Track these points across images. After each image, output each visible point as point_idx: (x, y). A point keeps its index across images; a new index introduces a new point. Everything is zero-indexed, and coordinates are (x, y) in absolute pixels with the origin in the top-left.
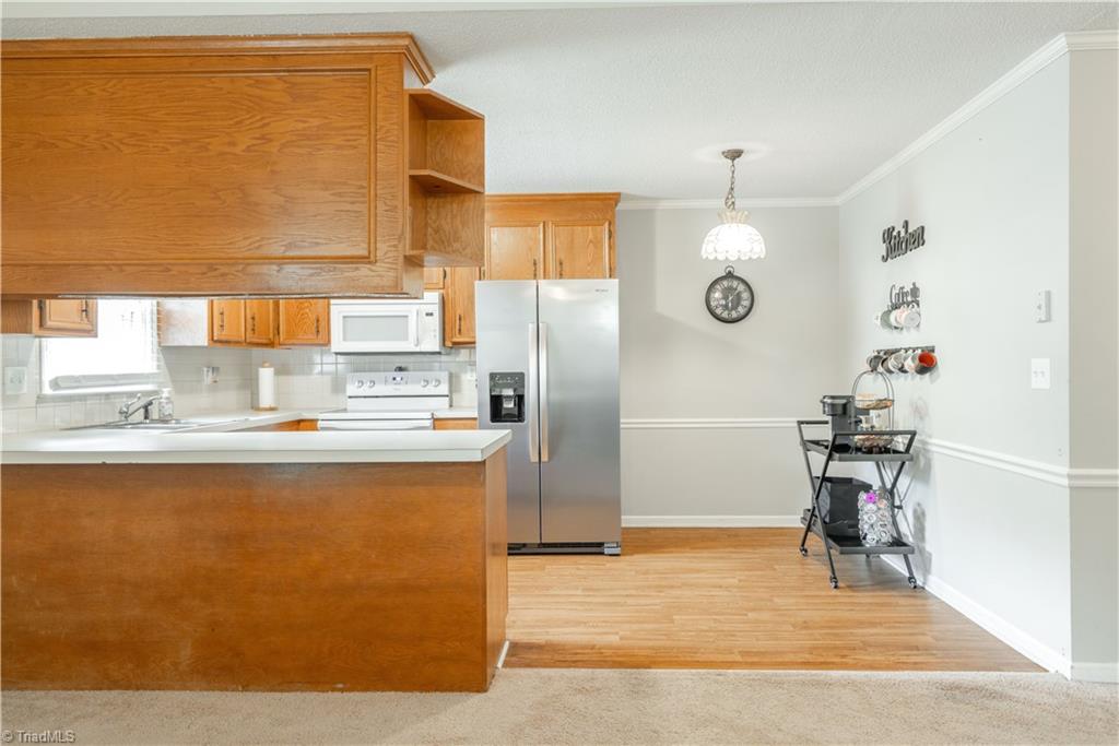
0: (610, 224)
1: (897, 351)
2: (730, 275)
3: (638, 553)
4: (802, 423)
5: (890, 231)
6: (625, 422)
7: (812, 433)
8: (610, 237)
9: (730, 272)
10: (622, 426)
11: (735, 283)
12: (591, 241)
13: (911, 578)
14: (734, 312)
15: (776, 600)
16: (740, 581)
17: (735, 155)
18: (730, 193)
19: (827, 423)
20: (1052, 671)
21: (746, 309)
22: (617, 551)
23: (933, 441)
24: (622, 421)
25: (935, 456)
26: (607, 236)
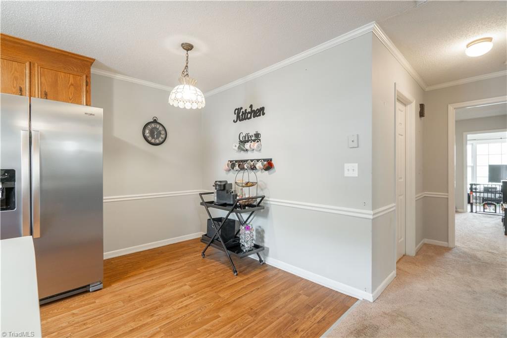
0: (87, 77)
1: (247, 161)
2: (155, 121)
3: (114, 282)
4: (202, 194)
5: (239, 110)
6: (106, 198)
7: (207, 198)
8: (87, 85)
9: (155, 120)
10: (104, 201)
11: (158, 126)
12: (72, 85)
13: (261, 261)
14: (157, 140)
15: (222, 295)
16: (191, 286)
17: (188, 47)
18: (185, 68)
19: (213, 193)
20: (361, 299)
21: (163, 139)
22: (101, 286)
23: (270, 199)
24: (104, 198)
25: (272, 206)
26: (85, 84)
